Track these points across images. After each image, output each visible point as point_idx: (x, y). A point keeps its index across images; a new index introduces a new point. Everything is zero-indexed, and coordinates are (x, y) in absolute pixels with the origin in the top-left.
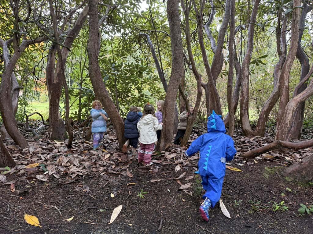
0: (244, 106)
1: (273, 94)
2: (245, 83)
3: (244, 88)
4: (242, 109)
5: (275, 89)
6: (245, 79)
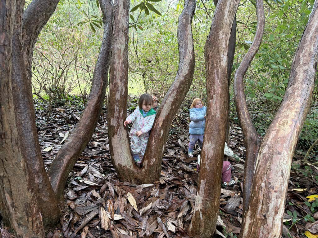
0: (116, 108)
1: (179, 81)
2: (118, 46)
3: (117, 61)
4: (112, 117)
5: (183, 67)
6: (120, 37)
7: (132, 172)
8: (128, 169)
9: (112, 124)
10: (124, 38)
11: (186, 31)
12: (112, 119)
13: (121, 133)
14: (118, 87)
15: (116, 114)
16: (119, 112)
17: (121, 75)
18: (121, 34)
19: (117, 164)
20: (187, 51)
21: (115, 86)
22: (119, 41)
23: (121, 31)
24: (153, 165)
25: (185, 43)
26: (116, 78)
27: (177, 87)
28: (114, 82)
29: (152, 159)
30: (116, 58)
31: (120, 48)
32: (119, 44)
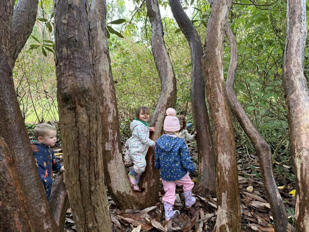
0: (110, 131)
1: (167, 98)
2: (103, 68)
3: (105, 83)
4: (106, 141)
5: (167, 85)
6: (103, 59)
7: (133, 197)
8: (128, 196)
9: (107, 149)
10: (107, 59)
11: (163, 50)
12: (107, 144)
13: (117, 158)
14: (109, 109)
15: (111, 137)
16: (114, 135)
17: (110, 96)
18: (104, 55)
19: (115, 192)
20: (168, 69)
21: (106, 108)
22: (103, 62)
23: (103, 53)
24: (153, 186)
25: (164, 61)
26: (106, 100)
27: (166, 104)
28: (105, 104)
29: (152, 180)
30: (102, 80)
31: (105, 70)
32: (104, 65)
